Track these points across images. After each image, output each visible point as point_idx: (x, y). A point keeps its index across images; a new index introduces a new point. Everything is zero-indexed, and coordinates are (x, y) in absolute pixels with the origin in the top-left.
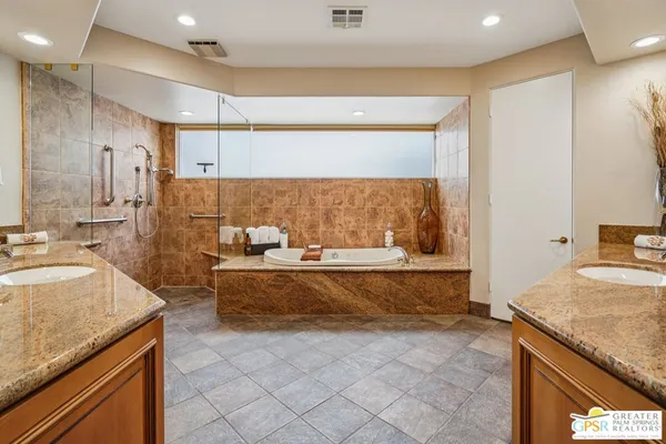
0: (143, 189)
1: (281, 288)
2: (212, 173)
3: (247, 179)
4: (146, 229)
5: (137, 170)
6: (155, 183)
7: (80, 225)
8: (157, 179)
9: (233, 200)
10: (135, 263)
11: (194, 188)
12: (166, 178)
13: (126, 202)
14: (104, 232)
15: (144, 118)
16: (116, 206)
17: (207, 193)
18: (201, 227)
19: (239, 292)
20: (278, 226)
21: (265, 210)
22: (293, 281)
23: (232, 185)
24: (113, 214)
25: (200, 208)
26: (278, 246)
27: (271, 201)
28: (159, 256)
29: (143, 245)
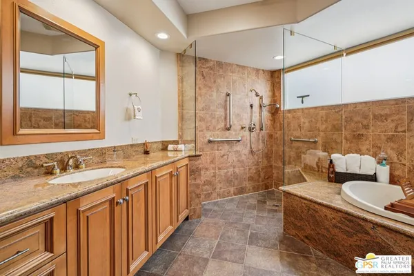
0: (256, 119)
1: (350, 235)
2: (308, 103)
3: (338, 106)
4: (260, 147)
5: (251, 106)
6: (266, 114)
7: (210, 142)
8: (269, 111)
9: (324, 127)
10: (250, 169)
11: (294, 117)
12: (275, 111)
13: (242, 128)
14: (226, 147)
15: (258, 70)
16: (235, 131)
17: (303, 120)
18: (298, 148)
19: (301, 219)
20: (374, 155)
21: (359, 137)
22: (367, 233)
23: (323, 113)
24: (232, 136)
25: (297, 133)
26: (373, 178)
27: (366, 127)
28: (271, 166)
29: (256, 158)
